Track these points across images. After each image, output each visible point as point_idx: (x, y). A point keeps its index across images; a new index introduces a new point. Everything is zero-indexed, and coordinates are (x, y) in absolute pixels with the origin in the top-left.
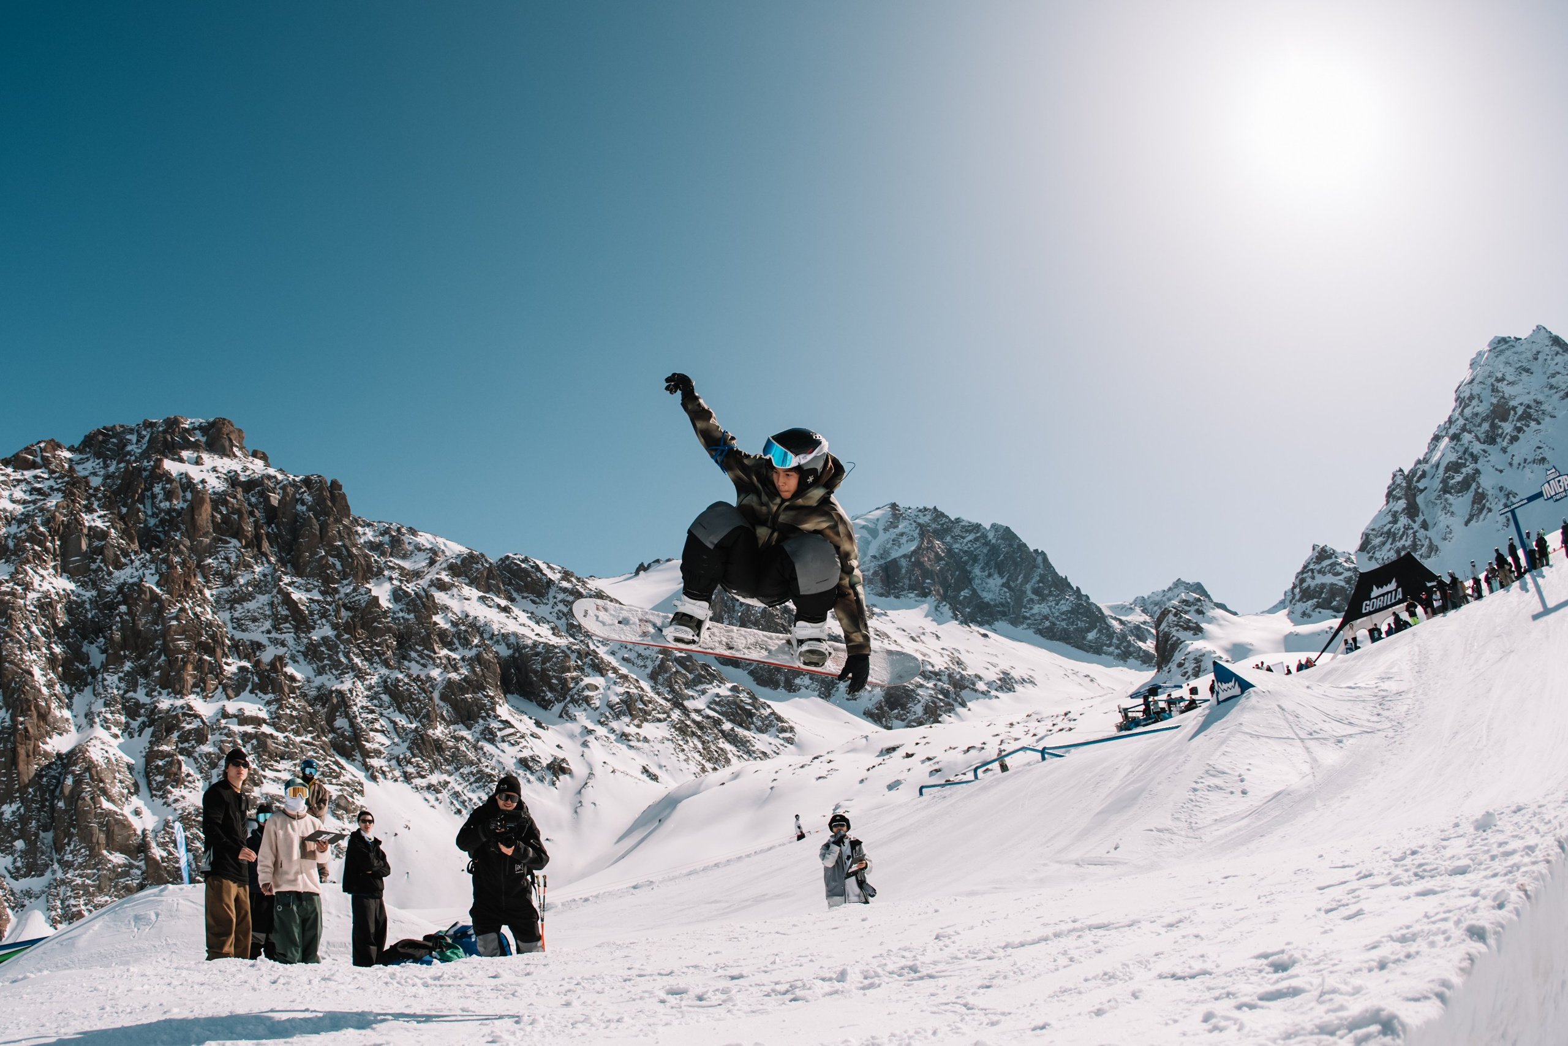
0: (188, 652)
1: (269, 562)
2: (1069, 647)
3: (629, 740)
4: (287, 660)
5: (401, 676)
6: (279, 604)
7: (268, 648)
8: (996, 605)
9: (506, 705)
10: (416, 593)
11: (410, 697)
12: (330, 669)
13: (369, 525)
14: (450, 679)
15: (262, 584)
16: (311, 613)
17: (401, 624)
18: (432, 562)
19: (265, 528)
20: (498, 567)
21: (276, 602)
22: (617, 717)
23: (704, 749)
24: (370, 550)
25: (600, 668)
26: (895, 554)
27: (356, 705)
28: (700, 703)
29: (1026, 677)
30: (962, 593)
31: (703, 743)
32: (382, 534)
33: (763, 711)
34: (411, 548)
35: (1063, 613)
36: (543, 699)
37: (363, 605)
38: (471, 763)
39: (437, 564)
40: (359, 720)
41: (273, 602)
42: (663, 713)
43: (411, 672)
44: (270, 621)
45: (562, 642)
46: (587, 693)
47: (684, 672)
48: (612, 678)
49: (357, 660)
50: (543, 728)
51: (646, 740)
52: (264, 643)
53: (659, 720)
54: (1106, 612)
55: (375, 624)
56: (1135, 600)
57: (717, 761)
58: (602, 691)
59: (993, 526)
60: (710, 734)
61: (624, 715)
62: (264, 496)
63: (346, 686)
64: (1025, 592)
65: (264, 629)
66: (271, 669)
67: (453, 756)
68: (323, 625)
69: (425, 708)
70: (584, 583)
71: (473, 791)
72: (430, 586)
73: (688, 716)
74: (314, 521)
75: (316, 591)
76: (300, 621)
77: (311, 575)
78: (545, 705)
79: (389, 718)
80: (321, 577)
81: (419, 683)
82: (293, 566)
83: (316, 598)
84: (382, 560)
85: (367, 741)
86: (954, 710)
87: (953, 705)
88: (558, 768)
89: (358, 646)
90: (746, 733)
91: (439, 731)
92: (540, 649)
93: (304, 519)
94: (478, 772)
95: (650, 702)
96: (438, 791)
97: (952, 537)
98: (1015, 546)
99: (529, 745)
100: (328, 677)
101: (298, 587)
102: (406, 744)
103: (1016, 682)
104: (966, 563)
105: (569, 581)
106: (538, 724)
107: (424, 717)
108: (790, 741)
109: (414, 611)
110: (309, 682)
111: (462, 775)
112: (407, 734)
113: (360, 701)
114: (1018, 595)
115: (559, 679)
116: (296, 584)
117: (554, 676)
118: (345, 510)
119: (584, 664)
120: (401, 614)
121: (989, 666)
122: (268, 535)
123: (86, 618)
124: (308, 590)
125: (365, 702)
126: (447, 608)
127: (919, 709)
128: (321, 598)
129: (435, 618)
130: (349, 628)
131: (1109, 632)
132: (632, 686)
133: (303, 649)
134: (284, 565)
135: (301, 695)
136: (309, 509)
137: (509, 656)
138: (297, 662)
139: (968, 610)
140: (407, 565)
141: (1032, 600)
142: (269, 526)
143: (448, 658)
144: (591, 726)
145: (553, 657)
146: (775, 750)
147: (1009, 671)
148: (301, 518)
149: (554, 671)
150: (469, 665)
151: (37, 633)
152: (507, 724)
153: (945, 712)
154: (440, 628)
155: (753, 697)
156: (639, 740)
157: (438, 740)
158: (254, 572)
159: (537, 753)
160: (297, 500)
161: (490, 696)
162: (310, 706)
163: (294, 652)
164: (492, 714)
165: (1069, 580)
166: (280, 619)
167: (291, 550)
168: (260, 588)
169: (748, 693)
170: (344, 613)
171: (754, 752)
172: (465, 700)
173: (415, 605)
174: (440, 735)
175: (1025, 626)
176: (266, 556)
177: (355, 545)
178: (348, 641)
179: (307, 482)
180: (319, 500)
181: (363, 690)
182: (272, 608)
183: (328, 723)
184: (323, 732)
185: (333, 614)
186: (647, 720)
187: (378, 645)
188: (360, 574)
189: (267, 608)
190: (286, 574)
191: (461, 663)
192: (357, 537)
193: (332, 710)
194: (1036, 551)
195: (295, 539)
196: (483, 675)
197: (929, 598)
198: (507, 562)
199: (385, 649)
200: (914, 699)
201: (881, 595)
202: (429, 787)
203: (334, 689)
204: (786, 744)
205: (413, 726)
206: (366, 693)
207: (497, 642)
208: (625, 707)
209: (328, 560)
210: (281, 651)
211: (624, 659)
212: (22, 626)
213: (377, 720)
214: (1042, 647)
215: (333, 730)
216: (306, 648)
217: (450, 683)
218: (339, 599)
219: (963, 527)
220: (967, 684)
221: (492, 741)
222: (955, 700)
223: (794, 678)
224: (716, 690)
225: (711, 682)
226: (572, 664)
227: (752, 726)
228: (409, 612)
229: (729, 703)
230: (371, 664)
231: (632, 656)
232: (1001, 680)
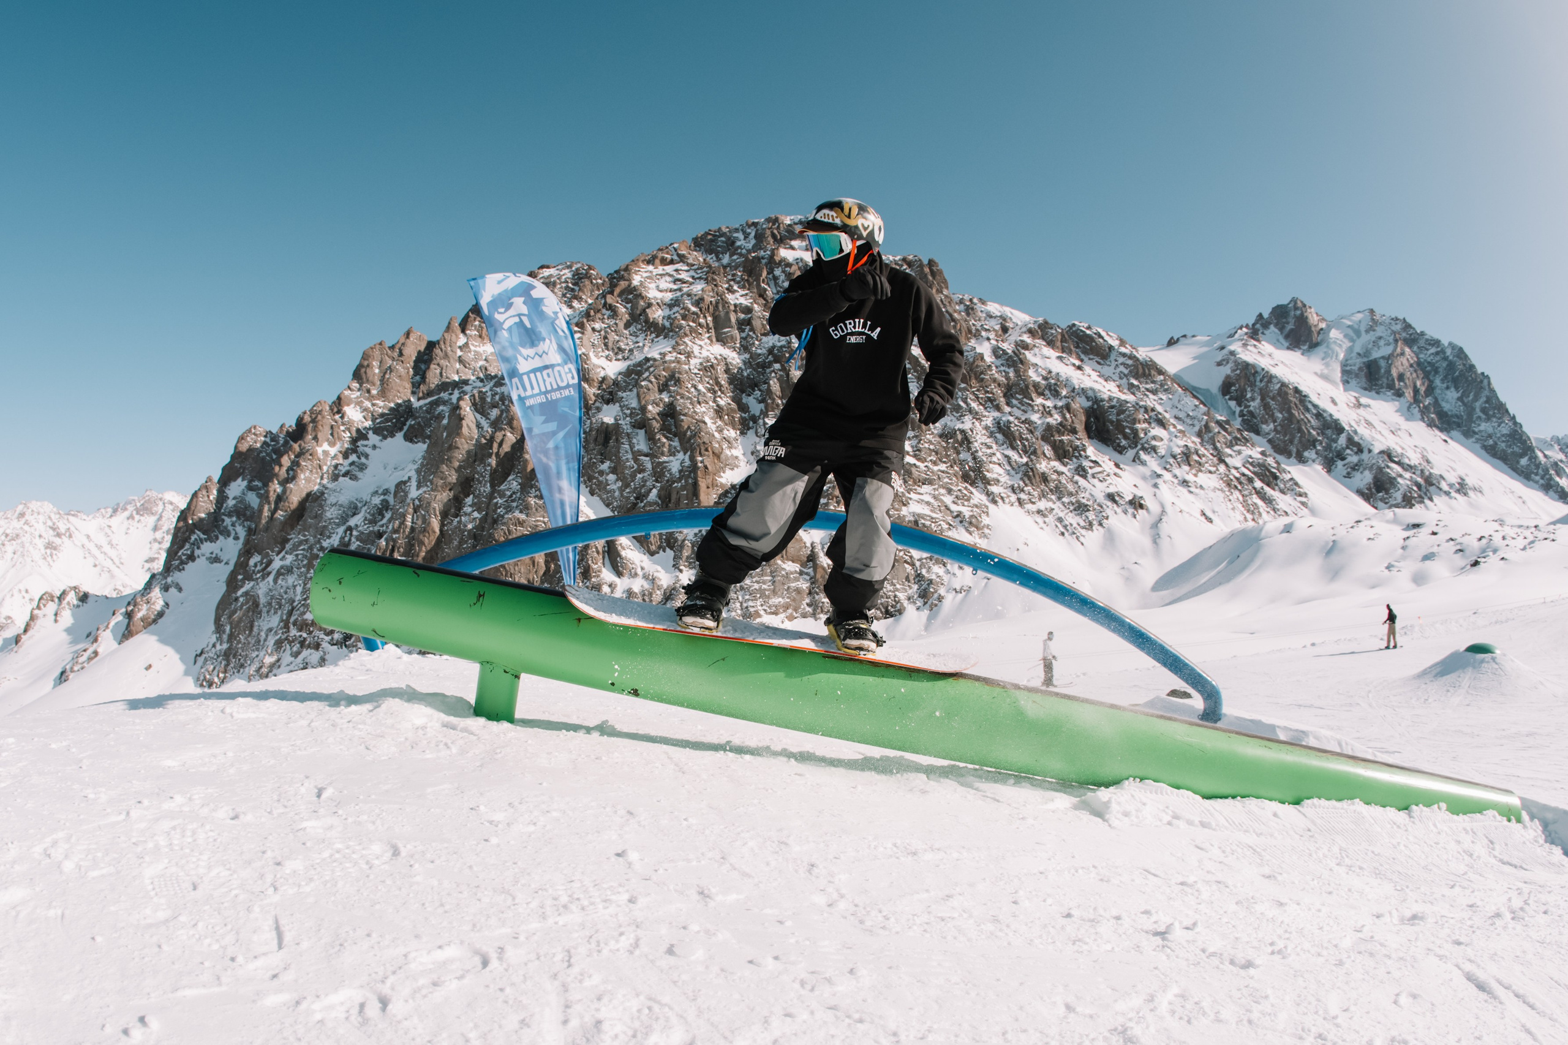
3: (1189, 486)
5: (1012, 419)
8: (1452, 416)
9: (1093, 447)
10: (1011, 352)
11: (1021, 439)
14: (1048, 423)
17: (1003, 376)
18: (1003, 327)
20: (1068, 332)
22: (1179, 465)
23: (1244, 501)
25: (1162, 423)
26: (1376, 354)
27: (976, 441)
28: (1237, 461)
29: (1476, 485)
31: (1243, 496)
33: (1284, 475)
35: (1503, 436)
36: (1120, 446)
37: (971, 360)
38: (1070, 494)
39: (1017, 329)
42: (1213, 467)
43: (1017, 416)
45: (1129, 398)
46: (1154, 443)
47: (1224, 433)
48: (1172, 432)
49: (971, 405)
50: (1121, 469)
51: (1201, 487)
53: (1211, 472)
54: (1535, 443)
55: (983, 376)
56: (1555, 438)
57: (1253, 511)
58: (1166, 442)
59: (1450, 343)
60: (1246, 489)
61: (1184, 464)
63: (967, 424)
64: (1476, 410)
67: (1056, 486)
69: (1033, 446)
72: (1016, 346)
73: (1230, 471)
78: (1120, 450)
79: (1004, 453)
81: (1025, 425)
85: (988, 471)
86: (1424, 501)
87: (1424, 498)
88: (1137, 503)
89: (971, 394)
90: (1273, 492)
91: (1044, 466)
92: (1114, 403)
95: (1202, 456)
97: (1419, 347)
98: (1467, 366)
99: (1113, 482)
102: (1019, 475)
103: (1470, 488)
105: (1126, 347)
106: (1117, 465)
107: (1032, 454)
108: (1304, 504)
109: (1012, 367)
112: (1019, 467)
113: (979, 438)
114: (1470, 410)
115: (1131, 429)
117: (1127, 426)
119: (1150, 417)
120: (1002, 368)
121: (1452, 467)
123: (743, 376)
125: (985, 440)
126: (1037, 366)
127: (1398, 496)
129: (1029, 372)
132: (1188, 440)
137: (1089, 407)
139: (1434, 414)
141: (1480, 417)
143: (1044, 405)
144: (1158, 471)
145: (1126, 410)
146: (1294, 509)
147: (1465, 477)
149: (1128, 422)
150: (1061, 412)
151: (704, 390)
152: (1096, 463)
153: (1418, 501)
154: (1033, 381)
155: (1277, 463)
156: (1197, 487)
157: (1044, 473)
159: (1121, 490)
161: (1080, 439)
164: (1083, 453)
165: (1507, 406)
169: (1273, 459)
171: (1278, 508)
172: (1061, 441)
174: (1046, 469)
175: (1475, 438)
181: (980, 429)
183: (956, 455)
186: (1201, 471)
187: (987, 393)
191: (1054, 410)
194: (1481, 372)
196: (1073, 421)
197: (1402, 399)
198: (1074, 328)
199: (994, 396)
200: (1395, 486)
201: (1365, 389)
202: (1038, 511)
203: (956, 428)
204: (1301, 506)
205: (1024, 460)
206: (983, 432)
208: (1185, 458)
212: (690, 386)
213: (994, 454)
215: (960, 461)
217: (1049, 427)
219: (1428, 339)
220: (1434, 482)
221: (1084, 477)
222: (1425, 493)
223: (1304, 451)
224: (1249, 452)
225: (1245, 445)
226: (1141, 416)
227: (1276, 488)
228: (1009, 366)
229: (1260, 465)
230: (986, 408)
231: (1182, 415)
232: (1459, 484)
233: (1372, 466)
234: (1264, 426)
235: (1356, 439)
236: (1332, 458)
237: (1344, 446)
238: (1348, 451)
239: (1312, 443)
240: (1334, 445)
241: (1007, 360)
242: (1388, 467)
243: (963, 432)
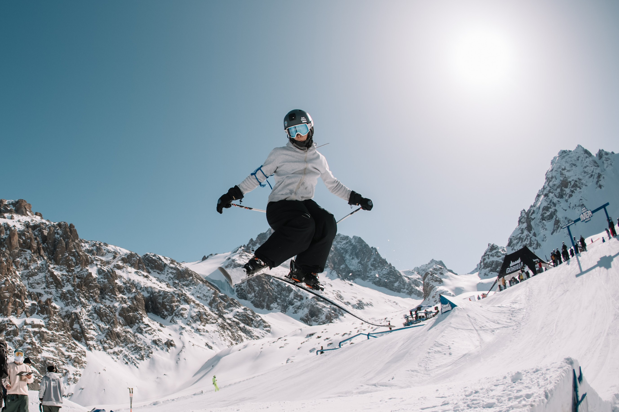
0: (9, 298)
1: (44, 259)
2: (386, 289)
3: (200, 332)
4: (53, 300)
5: (102, 306)
6: (48, 277)
7: (44, 296)
8: (355, 272)
9: (147, 317)
10: (108, 271)
11: (106, 316)
12: (71, 303)
13: (87, 242)
14: (123, 307)
15: (41, 268)
16: (63, 280)
17: (101, 284)
18: (115, 257)
19: (42, 245)
20: (143, 259)
21: (47, 275)
22: (195, 322)
23: (232, 335)
24: (87, 253)
25: (187, 301)
27: (82, 318)
28: (230, 316)
29: (369, 303)
30: (341, 266)
31: (232, 332)
32: (93, 246)
33: (257, 319)
34: (105, 251)
35: (384, 275)
36: (163, 315)
37: (85, 276)
38: (132, 342)
39: (117, 258)
40: (84, 325)
41: (46, 276)
42: (215, 320)
43: (106, 304)
44: (45, 284)
45: (171, 290)
46: (182, 312)
47: (223, 302)
48: (192, 305)
49: (83, 300)
50: (163, 327)
51: (207, 331)
52: (42, 293)
53: (213, 323)
54: (403, 274)
55: (90, 284)
56: (414, 269)
57: (237, 340)
58: (188, 311)
59: (354, 237)
60: (235, 329)
61: (198, 321)
62: (41, 231)
63: (78, 310)
64: (368, 266)
65: (42, 287)
66: (45, 304)
67: (125, 339)
68: (68, 285)
69: (112, 319)
70: (180, 265)
71: (133, 354)
72: (114, 267)
73: (225, 321)
74: (63, 241)
75: (64, 271)
76: (58, 284)
77: (62, 264)
78: (164, 317)
79: (97, 324)
80: (66, 265)
81: (110, 309)
82: (55, 260)
83: (64, 274)
84: (93, 257)
85: (87, 334)
86: (338, 317)
87: (338, 315)
88: (169, 344)
89: (83, 294)
90: (250, 328)
91: (118, 329)
92: (161, 293)
93: (59, 241)
94: (135, 346)
95: (209, 315)
96: (118, 355)
97: (337, 242)
98: (363, 246)
99: (157, 335)
100: (70, 307)
101: (57, 269)
102: (104, 335)
103: (365, 305)
104: (343, 253)
105: (174, 264)
106: (161, 325)
107: (112, 323)
108: (268, 331)
109: (107, 278)
110: (62, 309)
111: (128, 348)
112: (104, 331)
113: (84, 317)
114: (365, 267)
115: (170, 306)
116: (56, 268)
117: (168, 305)
118: (76, 236)
119: (180, 299)
120: (101, 280)
121: (353, 298)
122: (43, 248)
124: (61, 271)
125: (87, 317)
126: (121, 277)
127: (323, 317)
128: (67, 274)
129: (116, 281)
130: (79, 286)
131: (404, 283)
132: (201, 309)
133: (59, 295)
134: (50, 260)
135: (59, 315)
136: (61, 236)
137: (149, 297)
138: (57, 301)
139: (344, 274)
140: (104, 259)
141: (371, 269)
142: (44, 244)
143: (122, 298)
144: (183, 326)
145: (167, 297)
146: (262, 335)
147: (362, 300)
148: (57, 240)
149: (168, 302)
150: (131, 300)
152: (148, 325)
153: (335, 318)
154: (118, 285)
155: (253, 313)
156: (204, 332)
157: (118, 333)
158: (37, 264)
159: (160, 338)
160: (55, 233)
161: (140, 314)
162: (63, 319)
163: (55, 297)
164: (141, 321)
165: (386, 260)
166: (49, 283)
167: (53, 254)
168: (40, 270)
169: (251, 311)
170: (77, 280)
171: (253, 336)
172: (129, 316)
173: (108, 276)
174: (119, 331)
175: (368, 280)
176: (42, 256)
177: (81, 251)
178: (79, 292)
179: (59, 225)
180: (65, 233)
181: (85, 312)
182: (46, 278)
183: (70, 326)
184: (68, 330)
185: (72, 280)
186: (207, 323)
187: (92, 293)
188: (84, 263)
189: (43, 278)
190: (51, 264)
191: (127, 300)
192: (82, 247)
193: (72, 321)
194: (372, 248)
195: (55, 249)
196: (137, 305)
197: (327, 268)
198: (147, 257)
199: (95, 294)
200: (321, 313)
202: (114, 353)
203: (73, 312)
204: (267, 333)
205: (107, 327)
206: (87, 313)
207: (143, 291)
208: (198, 318)
209: (69, 258)
210: (50, 296)
211: (198, 297)
213: (91, 325)
214: (375, 290)
215: (73, 329)
216: (61, 295)
217: (123, 309)
218: (75, 274)
219: (341, 237)
221: (141, 333)
222: (339, 313)
223: (270, 304)
224: (237, 310)
225: (235, 306)
226: (176, 299)
227: (253, 325)
228: (105, 279)
229: (243, 315)
230: (89, 301)
231: (201, 295)
232: (358, 304)
233: (308, 306)
234: (249, 295)
235: (299, 293)
236: (287, 305)
237: (293, 298)
238: (295, 300)
239: (275, 299)
240: (287, 299)
241: (104, 275)
242: (317, 304)
243: (75, 314)
